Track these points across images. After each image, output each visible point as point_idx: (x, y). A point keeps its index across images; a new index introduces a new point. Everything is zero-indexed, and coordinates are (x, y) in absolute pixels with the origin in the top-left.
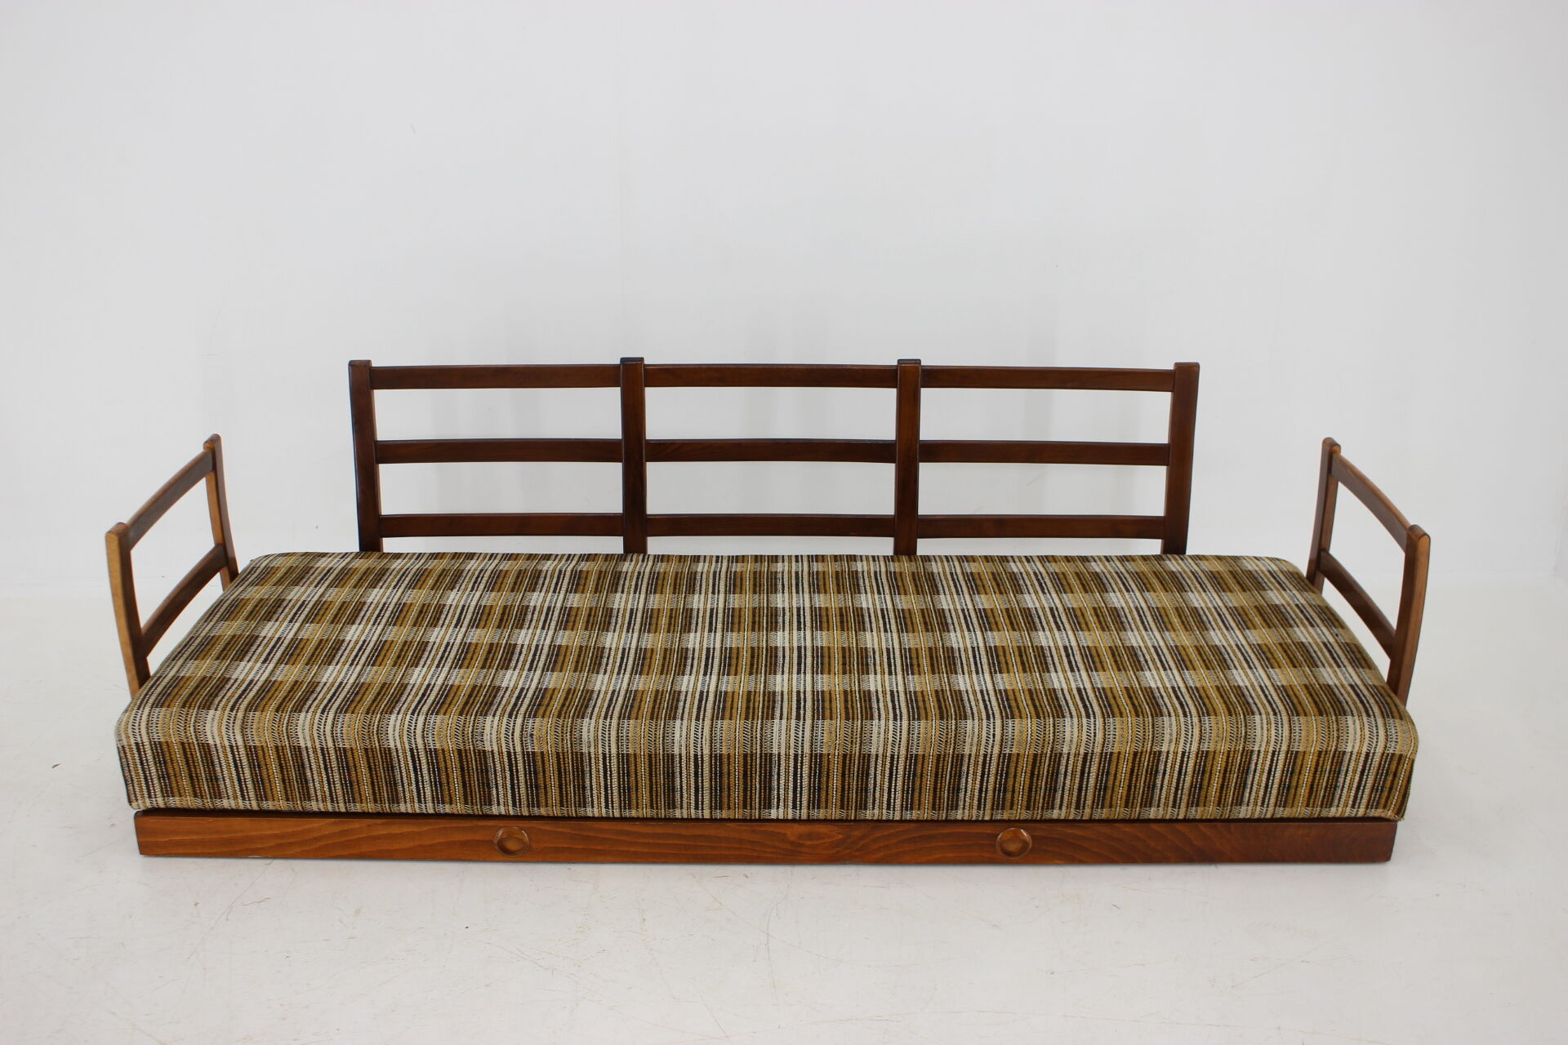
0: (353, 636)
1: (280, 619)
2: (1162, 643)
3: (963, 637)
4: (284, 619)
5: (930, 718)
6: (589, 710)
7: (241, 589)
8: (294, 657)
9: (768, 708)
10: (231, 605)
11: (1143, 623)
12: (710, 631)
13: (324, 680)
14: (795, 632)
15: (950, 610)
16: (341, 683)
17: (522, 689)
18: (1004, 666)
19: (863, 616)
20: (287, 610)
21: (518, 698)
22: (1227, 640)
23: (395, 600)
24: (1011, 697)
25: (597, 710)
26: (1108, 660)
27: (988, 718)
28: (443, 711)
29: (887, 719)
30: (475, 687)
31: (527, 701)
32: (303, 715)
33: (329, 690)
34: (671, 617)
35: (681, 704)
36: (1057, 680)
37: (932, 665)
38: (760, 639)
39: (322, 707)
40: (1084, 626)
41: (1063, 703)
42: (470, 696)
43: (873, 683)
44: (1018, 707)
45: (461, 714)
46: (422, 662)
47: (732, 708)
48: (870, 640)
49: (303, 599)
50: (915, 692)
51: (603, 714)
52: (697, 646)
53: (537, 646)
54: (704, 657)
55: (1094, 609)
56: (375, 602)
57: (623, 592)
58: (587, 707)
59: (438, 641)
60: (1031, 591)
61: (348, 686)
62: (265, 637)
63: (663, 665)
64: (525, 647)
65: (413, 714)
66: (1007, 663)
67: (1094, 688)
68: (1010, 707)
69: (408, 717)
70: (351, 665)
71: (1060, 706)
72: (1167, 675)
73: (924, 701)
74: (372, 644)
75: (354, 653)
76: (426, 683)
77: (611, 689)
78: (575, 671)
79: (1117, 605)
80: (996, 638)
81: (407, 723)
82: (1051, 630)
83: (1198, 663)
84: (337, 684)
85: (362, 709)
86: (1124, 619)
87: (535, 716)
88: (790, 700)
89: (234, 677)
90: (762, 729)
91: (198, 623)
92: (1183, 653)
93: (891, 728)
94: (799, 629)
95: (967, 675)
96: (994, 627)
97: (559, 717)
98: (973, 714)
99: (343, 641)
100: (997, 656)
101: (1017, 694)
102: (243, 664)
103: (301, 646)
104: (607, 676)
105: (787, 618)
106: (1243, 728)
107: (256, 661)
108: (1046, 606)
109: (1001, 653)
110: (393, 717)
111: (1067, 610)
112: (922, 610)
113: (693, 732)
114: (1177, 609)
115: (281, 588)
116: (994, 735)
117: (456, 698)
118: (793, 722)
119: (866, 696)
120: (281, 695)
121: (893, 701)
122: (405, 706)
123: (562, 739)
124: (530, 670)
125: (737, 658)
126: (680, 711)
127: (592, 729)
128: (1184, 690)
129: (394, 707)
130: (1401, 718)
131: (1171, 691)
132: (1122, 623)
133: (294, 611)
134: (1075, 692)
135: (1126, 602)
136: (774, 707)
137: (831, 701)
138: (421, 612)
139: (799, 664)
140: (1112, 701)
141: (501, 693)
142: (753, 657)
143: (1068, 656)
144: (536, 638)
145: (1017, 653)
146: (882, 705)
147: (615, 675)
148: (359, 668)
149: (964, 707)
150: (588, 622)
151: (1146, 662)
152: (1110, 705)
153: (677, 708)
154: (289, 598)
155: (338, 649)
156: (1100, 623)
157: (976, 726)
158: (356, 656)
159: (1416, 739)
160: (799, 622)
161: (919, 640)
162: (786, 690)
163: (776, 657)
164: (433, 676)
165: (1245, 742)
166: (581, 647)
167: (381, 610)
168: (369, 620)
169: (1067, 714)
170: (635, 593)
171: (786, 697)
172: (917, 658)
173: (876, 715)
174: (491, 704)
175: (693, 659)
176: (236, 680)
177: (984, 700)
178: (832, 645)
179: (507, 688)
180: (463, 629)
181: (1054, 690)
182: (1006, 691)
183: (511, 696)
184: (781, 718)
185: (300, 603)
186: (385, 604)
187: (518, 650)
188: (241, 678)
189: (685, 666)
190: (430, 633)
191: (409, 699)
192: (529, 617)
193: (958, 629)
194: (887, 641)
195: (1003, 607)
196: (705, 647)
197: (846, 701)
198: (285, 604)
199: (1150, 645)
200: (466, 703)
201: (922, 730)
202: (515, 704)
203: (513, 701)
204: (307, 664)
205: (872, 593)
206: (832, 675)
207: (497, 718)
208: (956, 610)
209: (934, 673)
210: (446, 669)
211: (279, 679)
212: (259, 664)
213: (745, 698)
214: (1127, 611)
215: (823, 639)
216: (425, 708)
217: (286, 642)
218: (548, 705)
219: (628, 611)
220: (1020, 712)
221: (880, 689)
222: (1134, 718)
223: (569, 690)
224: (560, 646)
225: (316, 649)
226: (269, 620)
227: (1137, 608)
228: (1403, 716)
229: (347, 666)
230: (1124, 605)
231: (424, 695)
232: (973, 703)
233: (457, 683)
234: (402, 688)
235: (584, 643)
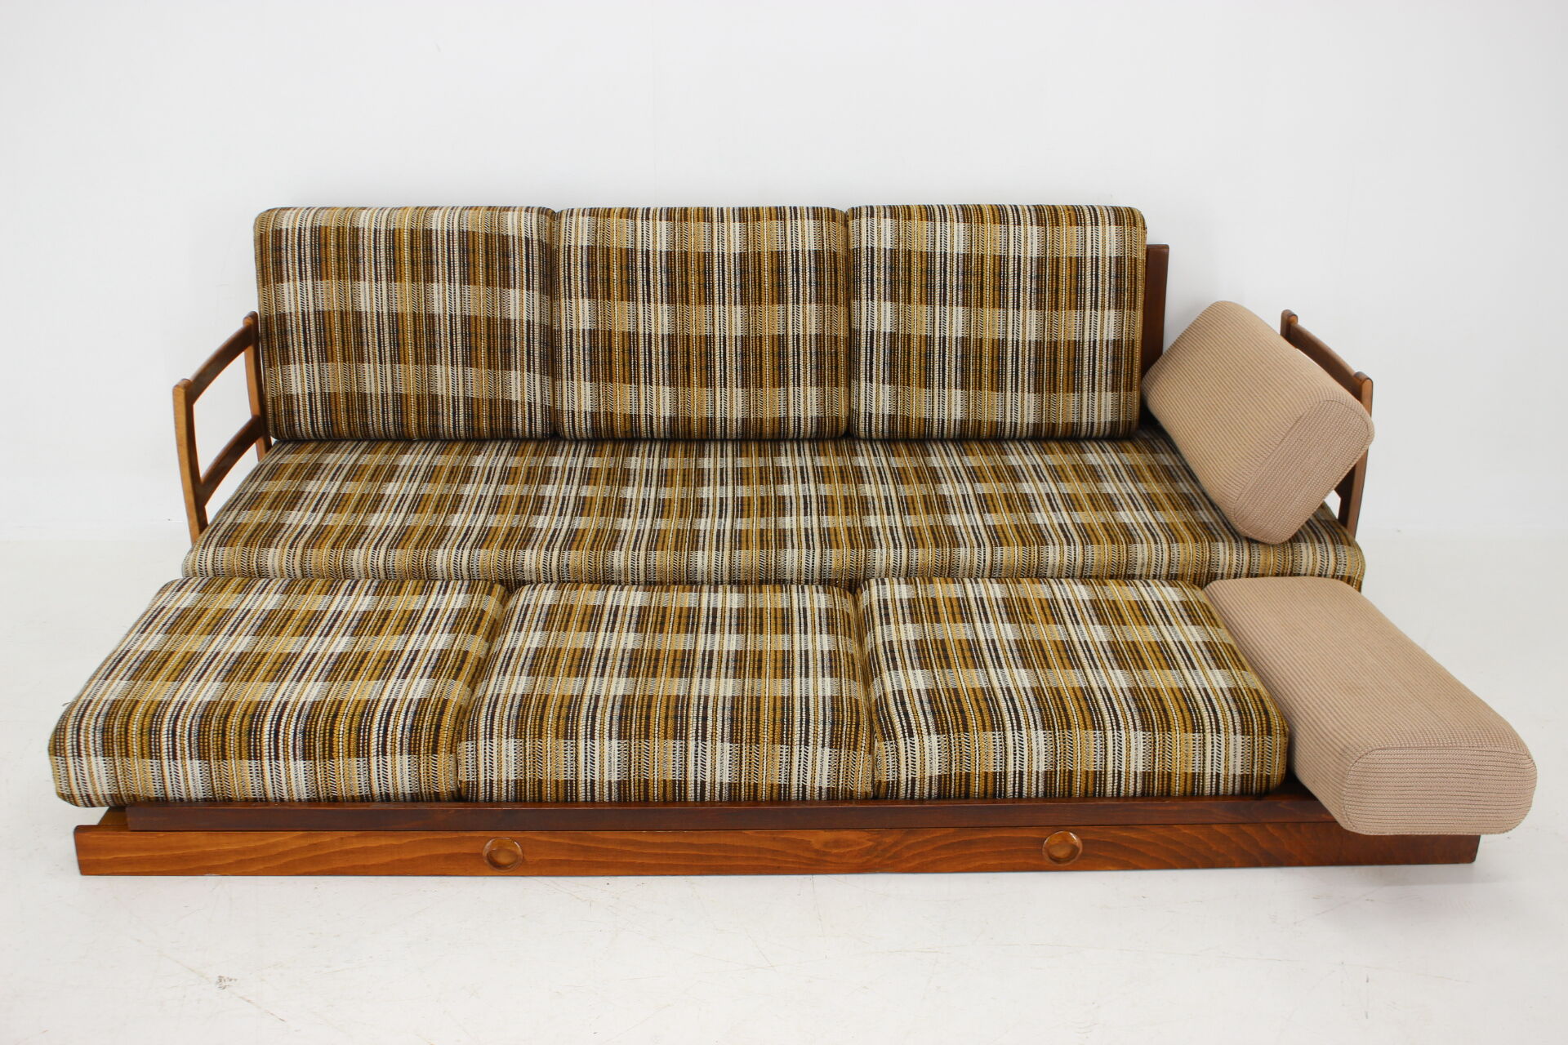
0: (392, 491)
1: (322, 478)
2: (1135, 492)
3: (954, 487)
4: (326, 478)
5: (926, 546)
6: (619, 544)
7: (279, 456)
8: (340, 508)
9: (780, 540)
10: (272, 468)
11: (1117, 476)
12: (722, 484)
13: (372, 524)
14: (800, 485)
15: (941, 468)
16: (388, 526)
17: (555, 530)
18: (992, 508)
19: (861, 472)
20: (326, 471)
21: (553, 536)
22: (1194, 490)
23: (426, 463)
24: (999, 530)
25: (625, 544)
26: (1086, 503)
27: (979, 546)
28: (485, 546)
29: (888, 547)
30: (511, 528)
31: (561, 539)
32: (357, 551)
33: (378, 532)
34: (684, 475)
35: (701, 539)
36: (1040, 518)
37: (927, 508)
38: (770, 490)
39: (374, 544)
40: (1063, 478)
41: (1046, 534)
42: (508, 535)
43: (873, 521)
44: (1006, 537)
45: (502, 548)
46: (460, 510)
47: (747, 541)
48: (868, 490)
49: (339, 463)
50: (912, 528)
51: (631, 547)
52: (711, 497)
53: (564, 498)
54: (718, 505)
55: (1073, 466)
56: (408, 464)
57: (637, 456)
58: (616, 542)
59: (472, 494)
60: (1015, 452)
61: (395, 529)
62: (310, 493)
63: (681, 511)
64: (553, 498)
65: (458, 548)
66: (994, 506)
67: (1073, 523)
68: (998, 537)
69: (454, 551)
70: (395, 512)
71: (1044, 536)
72: (1140, 515)
73: (920, 534)
74: (411, 497)
75: (396, 504)
76: (467, 525)
77: (636, 529)
78: (602, 515)
79: (1094, 463)
80: (982, 488)
81: (453, 557)
82: (1033, 481)
83: (1167, 505)
84: (384, 528)
85: (412, 545)
86: (1101, 474)
87: (570, 549)
88: (799, 535)
89: (288, 522)
90: (776, 557)
91: (244, 482)
92: (1154, 498)
93: (892, 555)
94: (803, 482)
95: (958, 515)
96: (982, 479)
97: (592, 549)
98: (965, 543)
99: (384, 495)
100: (986, 501)
101: (1005, 528)
102: (294, 513)
103: (345, 498)
104: (631, 519)
105: (792, 474)
106: (1208, 553)
107: (306, 510)
108: (1029, 463)
109: (989, 498)
110: (440, 551)
111: (1048, 467)
112: (915, 468)
113: (713, 560)
114: (1149, 466)
115: (317, 456)
116: (984, 560)
117: (496, 536)
118: (804, 551)
119: (868, 531)
120: (335, 535)
121: (892, 534)
122: (450, 543)
123: (596, 568)
124: (560, 515)
125: (749, 505)
126: (701, 544)
127: (622, 559)
128: (1155, 525)
129: (440, 544)
130: (1349, 545)
131: (1143, 526)
132: (1099, 476)
133: (333, 472)
134: (1057, 526)
135: (1103, 461)
136: (785, 540)
137: (836, 535)
138: (452, 472)
139: (805, 508)
140: (1091, 533)
141: (536, 533)
142: (762, 504)
143: (1050, 500)
144: (562, 491)
145: (1003, 499)
146: (884, 537)
147: (638, 520)
148: (402, 515)
149: (957, 538)
150: (608, 479)
151: (1121, 504)
152: (1088, 536)
153: (698, 541)
154: (326, 462)
155: (380, 501)
156: (1079, 476)
157: (968, 552)
158: (398, 506)
159: (1363, 562)
160: (803, 477)
161: (915, 490)
162: (795, 527)
163: (784, 503)
164: (472, 520)
166: (604, 498)
167: (414, 471)
168: (404, 478)
169: (1050, 543)
170: (649, 456)
171: (795, 532)
172: (913, 503)
173: (878, 544)
174: (529, 540)
175: (708, 506)
176: (290, 525)
177: (975, 533)
178: (834, 494)
179: (541, 529)
180: (494, 485)
181: (1038, 525)
182: (994, 526)
183: (545, 535)
184: (793, 547)
185: (337, 466)
186: (417, 467)
187: (547, 500)
188: (295, 523)
189: (701, 511)
190: (463, 488)
191: (453, 538)
192: (553, 475)
193: (949, 481)
194: (884, 490)
195: (990, 465)
196: (718, 497)
197: (850, 535)
198: (323, 467)
199: (1124, 492)
200: (506, 540)
201: (920, 557)
202: (551, 541)
203: (548, 538)
204: (354, 512)
205: (869, 455)
206: (836, 516)
207: (535, 551)
208: (946, 468)
209: (928, 513)
210: (483, 515)
211: (330, 524)
212: (309, 513)
213: (758, 534)
214: (1103, 468)
215: (825, 489)
216: (469, 544)
217: (331, 496)
218: (581, 541)
219: (644, 471)
220: (1007, 541)
221: (880, 525)
222: (1110, 546)
223: (598, 530)
224: (585, 498)
225: (360, 501)
226: (311, 479)
227: (1112, 465)
228: (1351, 544)
229: (391, 514)
230: (1101, 463)
231: (466, 534)
232: (965, 535)
233: (494, 525)
234: (445, 530)
235: (607, 495)
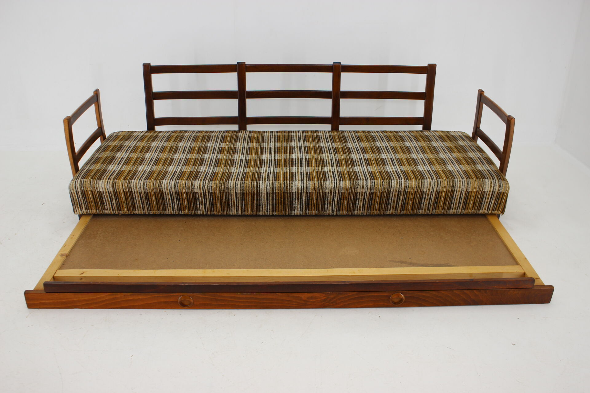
0: (148, 157)
1: (122, 151)
2: (424, 157)
3: (356, 155)
4: (124, 151)
5: (346, 180)
6: (231, 178)
7: (108, 142)
8: (128, 163)
9: (291, 177)
10: (105, 147)
11: (417, 151)
12: (270, 154)
13: (139, 170)
15: (351, 147)
16: (145, 171)
17: (207, 172)
18: (371, 164)
19: (322, 149)
20: (124, 149)
21: (206, 175)
22: (445, 157)
23: (161, 145)
24: (373, 173)
25: (233, 178)
26: (406, 163)
27: (366, 180)
28: (181, 179)
29: (332, 180)
30: (191, 171)
31: (209, 176)
32: (133, 181)
33: (141, 173)
34: (256, 150)
35: (262, 176)
36: (389, 168)
37: (346, 164)
38: (288, 156)
39: (139, 178)
40: (397, 152)
41: (391, 175)
42: (190, 174)
43: (326, 169)
44: (376, 176)
45: (187, 180)
46: (172, 164)
47: (279, 177)
48: (325, 156)
49: (130, 145)
50: (341, 172)
51: (235, 179)
52: (266, 159)
53: (211, 159)
54: (268, 162)
55: (400, 147)
56: (154, 146)
57: (239, 142)
59: (177, 157)
60: (379, 141)
61: (148, 172)
62: (117, 157)
63: (255, 165)
64: (207, 159)
65: (171, 180)
66: (371, 163)
67: (401, 171)
68: (373, 176)
69: (169, 181)
70: (148, 165)
71: (390, 176)
72: (425, 167)
73: (344, 174)
74: (154, 159)
75: (149, 162)
76: (174, 170)
77: (237, 172)
78: (225, 166)
79: (408, 146)
80: (367, 156)
81: (169, 183)
82: (386, 153)
83: (436, 163)
84: (143, 171)
85: (153, 179)
86: (410, 150)
87: (212, 180)
88: (298, 175)
89: (108, 169)
90: (289, 184)
91: (94, 153)
92: (431, 160)
93: (333, 183)
94: (300, 153)
95: (358, 167)
96: (367, 152)
97: (220, 180)
98: (361, 179)
99: (145, 158)
100: (368, 161)
101: (375, 173)
102: (111, 165)
103: (130, 160)
104: (236, 168)
105: (296, 150)
106: (451, 183)
107: (115, 164)
108: (384, 146)
109: (369, 160)
110: (164, 181)
111: (391, 147)
112: (342, 147)
113: (266, 185)
114: (428, 147)
115: (121, 142)
116: (368, 185)
117: (185, 175)
118: (300, 181)
119: (324, 173)
120: (125, 174)
121: (333, 175)
122: (168, 178)
123: (222, 188)
124: (209, 166)
125: (280, 162)
127: (232, 184)
128: (431, 171)
129: (164, 178)
130: (504, 180)
131: (427, 171)
132: (410, 151)
133: (127, 149)
134: (395, 172)
135: (411, 145)
136: (293, 177)
137: (312, 175)
138: (170, 149)
139: (301, 164)
140: (407, 175)
141: (200, 174)
142: (285, 162)
143: (392, 161)
144: (211, 156)
145: (375, 160)
146: (330, 176)
147: (238, 168)
148: (151, 166)
149: (357, 176)
150: (228, 151)
151: (418, 163)
152: (407, 176)
153: (260, 177)
154: (125, 145)
155: (143, 160)
156: (402, 151)
157: (362, 182)
159: (509, 187)
160: (300, 151)
161: (342, 156)
162: (297, 171)
163: (293, 162)
164: (176, 168)
165: (452, 188)
166: (226, 159)
167: (157, 148)
168: (153, 152)
169: (393, 179)
170: (243, 142)
171: (297, 174)
172: (341, 162)
173: (328, 179)
174: (197, 177)
175: (265, 162)
177: (364, 174)
178: (312, 158)
179: (202, 172)
180: (186, 154)
181: (388, 171)
182: (371, 171)
183: (203, 174)
184: (296, 180)
185: (129, 146)
186: (158, 146)
187: (205, 160)
188: (111, 169)
189: (262, 165)
190: (174, 155)
191: (169, 176)
192: (208, 150)
193: (354, 153)
194: (330, 157)
195: (369, 146)
196: (268, 159)
197: (317, 175)
198: (123, 147)
199: (419, 158)
200: (188, 177)
201: (344, 184)
203: (204, 176)
204: (133, 165)
205: (325, 142)
206: (312, 167)
207: (199, 181)
208: (353, 147)
209: (347, 166)
210: (181, 166)
211: (124, 170)
213: (283, 174)
214: (411, 148)
215: (308, 156)
216: (175, 178)
217: (125, 158)
218: (216, 177)
219: (242, 148)
220: (376, 178)
221: (329, 171)
222: (415, 180)
223: (223, 172)
224: (219, 159)
225: (136, 160)
226: (119, 152)
227: (415, 147)
228: (505, 180)
230: (410, 146)
231: (174, 174)
232: (360, 175)
233: (185, 170)
234: (166, 172)
235: (227, 158)
